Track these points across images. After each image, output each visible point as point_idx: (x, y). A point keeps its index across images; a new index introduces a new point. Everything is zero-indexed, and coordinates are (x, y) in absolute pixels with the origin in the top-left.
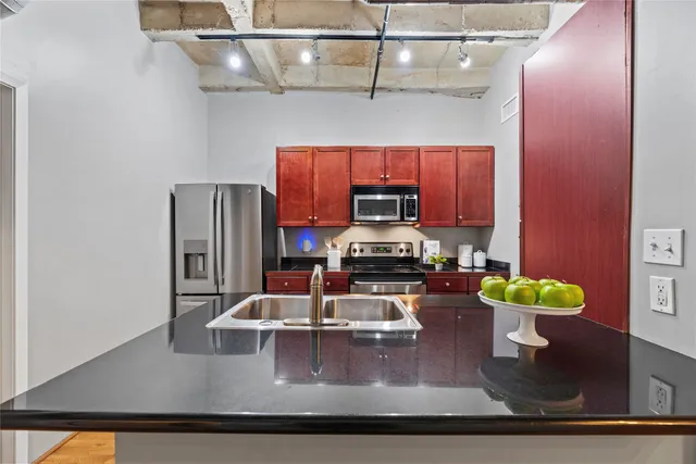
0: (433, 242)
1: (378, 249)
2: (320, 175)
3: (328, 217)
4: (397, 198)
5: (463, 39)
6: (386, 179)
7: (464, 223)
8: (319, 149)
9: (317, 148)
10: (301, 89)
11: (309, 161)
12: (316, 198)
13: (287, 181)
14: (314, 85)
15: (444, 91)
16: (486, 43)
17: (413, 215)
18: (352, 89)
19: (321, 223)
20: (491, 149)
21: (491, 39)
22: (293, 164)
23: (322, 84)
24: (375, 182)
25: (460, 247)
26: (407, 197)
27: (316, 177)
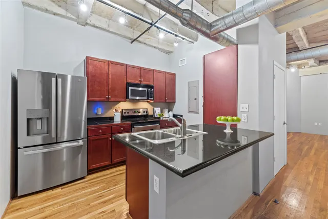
0: (158, 108)
1: (135, 112)
2: (112, 76)
3: (116, 96)
4: (146, 89)
5: (176, 36)
6: (141, 81)
7: (167, 101)
8: (112, 63)
9: (111, 61)
10: (97, 27)
11: (106, 67)
12: (110, 87)
13: (93, 76)
14: (107, 29)
15: (159, 49)
16: (181, 39)
17: (152, 97)
18: (125, 37)
19: (112, 99)
20: (174, 74)
21: (184, 39)
22: (97, 67)
23: (111, 30)
24: (137, 82)
25: (164, 110)
26: (150, 89)
27: (110, 76)
